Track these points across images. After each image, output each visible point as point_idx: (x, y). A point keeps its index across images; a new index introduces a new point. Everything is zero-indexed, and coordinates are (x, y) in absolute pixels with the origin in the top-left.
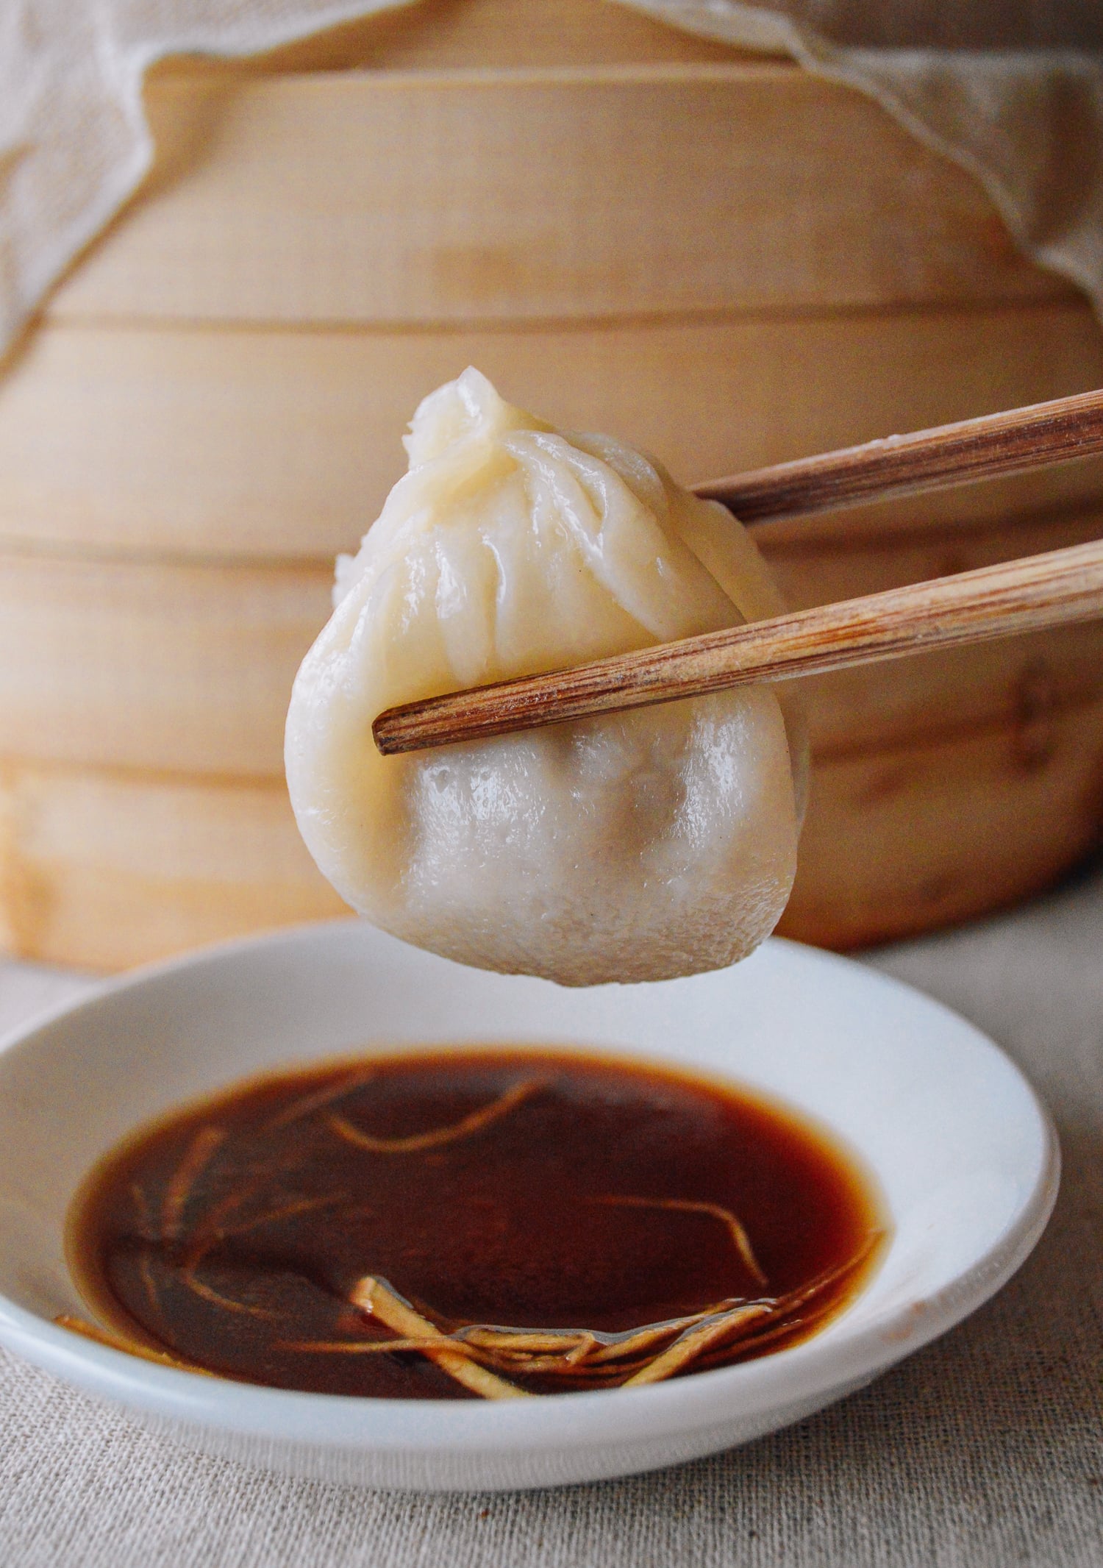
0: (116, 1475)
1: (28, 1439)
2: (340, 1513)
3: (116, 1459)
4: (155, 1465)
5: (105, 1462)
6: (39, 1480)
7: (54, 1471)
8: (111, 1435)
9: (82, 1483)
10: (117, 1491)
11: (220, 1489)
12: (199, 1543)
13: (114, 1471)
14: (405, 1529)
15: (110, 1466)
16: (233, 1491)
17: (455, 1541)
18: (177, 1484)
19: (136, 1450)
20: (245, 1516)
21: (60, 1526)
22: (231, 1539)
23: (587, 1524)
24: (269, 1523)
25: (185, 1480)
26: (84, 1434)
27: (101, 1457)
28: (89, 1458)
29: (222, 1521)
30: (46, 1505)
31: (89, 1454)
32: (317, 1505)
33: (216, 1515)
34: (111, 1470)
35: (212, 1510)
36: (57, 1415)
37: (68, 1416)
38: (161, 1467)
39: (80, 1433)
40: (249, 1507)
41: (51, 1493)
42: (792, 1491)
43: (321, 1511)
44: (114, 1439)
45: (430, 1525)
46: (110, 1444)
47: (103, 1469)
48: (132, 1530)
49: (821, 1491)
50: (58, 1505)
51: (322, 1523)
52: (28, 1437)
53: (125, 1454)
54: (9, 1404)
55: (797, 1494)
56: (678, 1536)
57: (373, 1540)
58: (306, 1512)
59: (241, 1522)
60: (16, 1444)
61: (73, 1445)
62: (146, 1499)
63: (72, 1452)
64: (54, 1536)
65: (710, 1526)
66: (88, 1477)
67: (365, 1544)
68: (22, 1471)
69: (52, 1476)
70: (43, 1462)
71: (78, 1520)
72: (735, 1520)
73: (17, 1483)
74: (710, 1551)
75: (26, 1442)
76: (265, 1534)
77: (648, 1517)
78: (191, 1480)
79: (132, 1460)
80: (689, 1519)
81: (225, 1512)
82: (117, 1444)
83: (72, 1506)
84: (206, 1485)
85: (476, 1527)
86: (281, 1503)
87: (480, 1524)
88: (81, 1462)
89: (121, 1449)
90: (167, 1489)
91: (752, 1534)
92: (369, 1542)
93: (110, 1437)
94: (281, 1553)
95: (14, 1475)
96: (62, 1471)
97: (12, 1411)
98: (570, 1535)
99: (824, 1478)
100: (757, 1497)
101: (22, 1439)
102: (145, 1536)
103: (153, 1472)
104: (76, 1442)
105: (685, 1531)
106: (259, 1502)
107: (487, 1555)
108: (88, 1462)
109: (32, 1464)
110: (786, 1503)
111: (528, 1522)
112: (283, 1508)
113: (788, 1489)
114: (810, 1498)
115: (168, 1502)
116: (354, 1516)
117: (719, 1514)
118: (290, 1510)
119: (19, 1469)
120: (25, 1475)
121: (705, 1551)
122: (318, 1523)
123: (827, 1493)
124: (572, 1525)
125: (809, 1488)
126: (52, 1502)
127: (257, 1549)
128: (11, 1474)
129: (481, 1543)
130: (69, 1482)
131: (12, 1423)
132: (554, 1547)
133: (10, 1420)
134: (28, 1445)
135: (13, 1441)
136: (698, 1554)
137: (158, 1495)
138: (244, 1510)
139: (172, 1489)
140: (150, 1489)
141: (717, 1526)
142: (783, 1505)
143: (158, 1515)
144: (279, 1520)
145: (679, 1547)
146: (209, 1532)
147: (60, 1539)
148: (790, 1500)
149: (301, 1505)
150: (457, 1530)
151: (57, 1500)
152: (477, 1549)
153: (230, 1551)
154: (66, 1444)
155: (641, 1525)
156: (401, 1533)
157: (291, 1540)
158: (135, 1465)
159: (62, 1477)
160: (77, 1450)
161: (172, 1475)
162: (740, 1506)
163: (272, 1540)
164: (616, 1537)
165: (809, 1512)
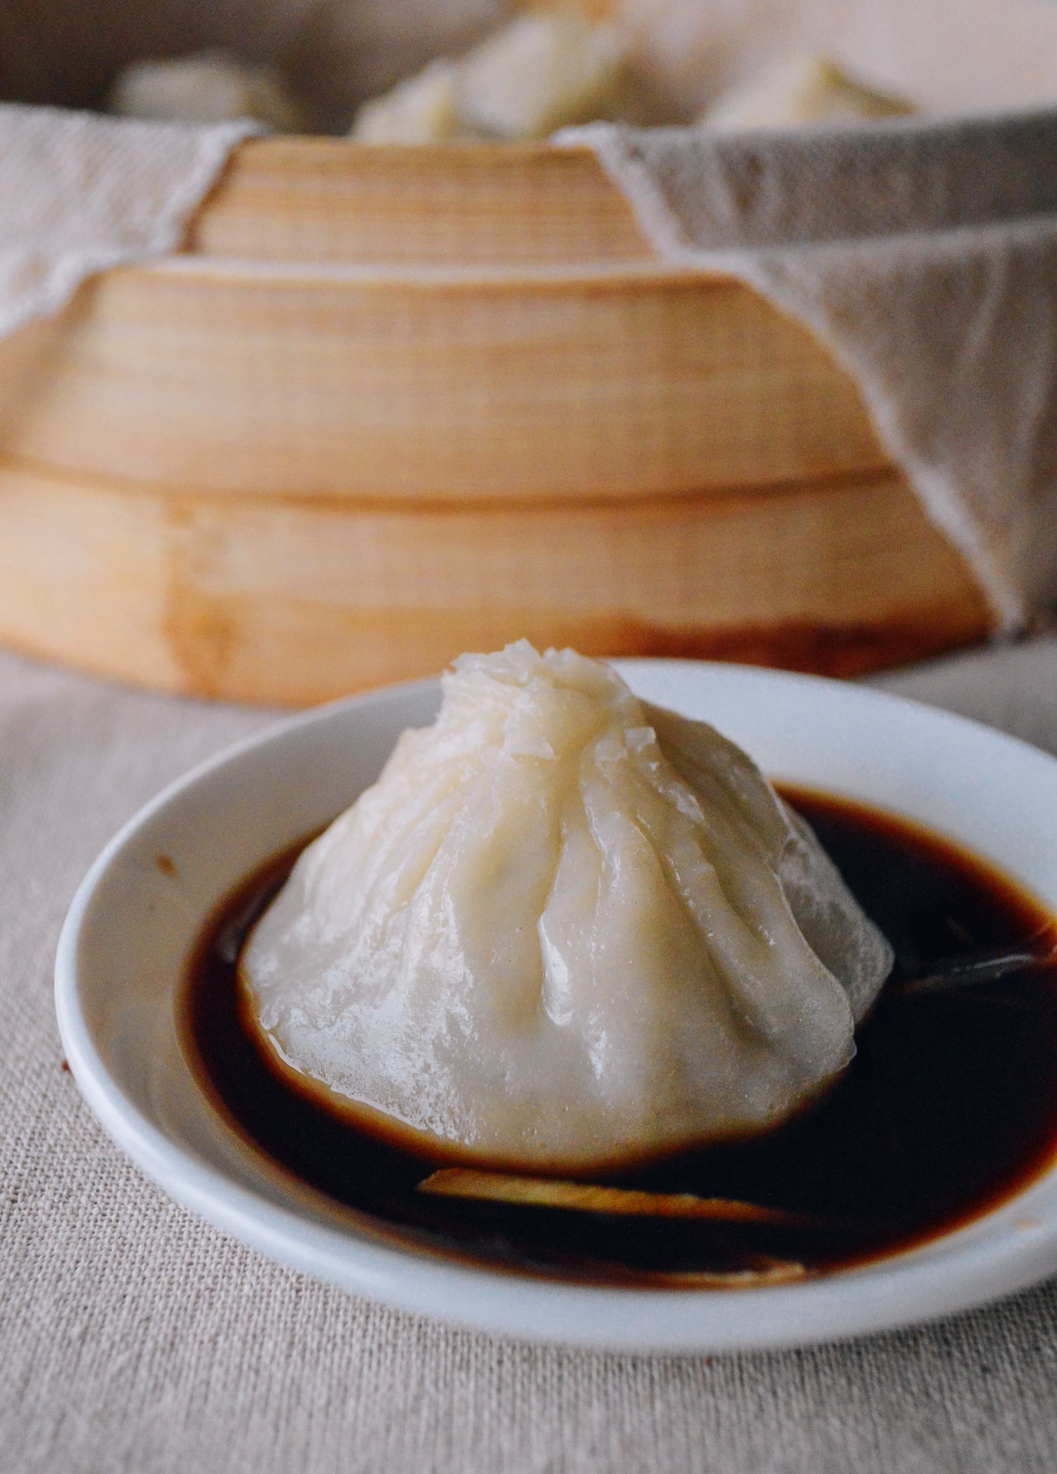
0: (317, 1333)
1: (213, 1293)
2: (560, 1364)
3: (312, 1312)
4: (354, 1318)
5: (301, 1317)
6: (238, 1345)
7: (251, 1331)
8: (300, 1283)
9: (284, 1346)
10: (322, 1354)
11: (429, 1343)
12: (425, 1413)
13: (314, 1328)
14: (631, 1382)
15: (307, 1322)
16: (442, 1344)
17: (687, 1392)
18: (383, 1341)
19: (330, 1300)
20: (463, 1376)
21: (274, 1403)
22: (456, 1404)
23: (816, 1366)
24: (490, 1382)
25: (390, 1334)
26: (271, 1283)
27: (295, 1312)
28: (283, 1313)
29: (441, 1384)
30: (252, 1375)
31: (282, 1308)
32: (533, 1358)
33: (433, 1376)
34: (310, 1327)
35: (427, 1370)
36: (236, 1261)
37: (249, 1261)
38: (362, 1319)
39: (266, 1281)
40: (464, 1364)
41: (254, 1360)
42: (1012, 1315)
43: (540, 1365)
44: (303, 1286)
45: (656, 1375)
46: (300, 1294)
47: (301, 1326)
48: (351, 1403)
49: (1041, 1315)
50: (265, 1374)
51: (545, 1379)
52: (212, 1290)
53: (320, 1306)
54: (182, 1249)
55: (1017, 1319)
56: (910, 1376)
57: (602, 1396)
58: (526, 1366)
59: (462, 1384)
60: (201, 1300)
61: (261, 1298)
62: (356, 1361)
63: (263, 1306)
64: (271, 1415)
65: (939, 1363)
66: (288, 1338)
67: (595, 1402)
68: (217, 1335)
69: (250, 1338)
70: (236, 1321)
71: (290, 1391)
72: (962, 1352)
73: (214, 1350)
74: (947, 1393)
75: (211, 1297)
76: (490, 1397)
77: (875, 1354)
78: (396, 1332)
79: (328, 1312)
80: (917, 1354)
81: (442, 1372)
82: (308, 1292)
83: (279, 1375)
84: (414, 1339)
85: (704, 1376)
86: (496, 1356)
87: (707, 1370)
88: (275, 1318)
89: (314, 1299)
90: (375, 1347)
91: (985, 1370)
92: (599, 1399)
93: (298, 1286)
94: (513, 1418)
95: (210, 1341)
96: (258, 1331)
97: (187, 1259)
98: (802, 1379)
99: (1041, 1299)
100: (978, 1324)
101: (207, 1293)
102: (367, 1410)
103: (355, 1327)
104: (265, 1293)
105: (916, 1369)
106: (472, 1357)
107: (724, 1407)
108: (283, 1318)
109: (225, 1324)
110: (1009, 1330)
111: (755, 1367)
112: (500, 1362)
113: (1007, 1314)
114: (1031, 1323)
115: (379, 1363)
116: (576, 1368)
117: (945, 1348)
118: (507, 1364)
119: (213, 1331)
120: (221, 1339)
121: (941, 1392)
122: (540, 1380)
123: (1048, 1317)
124: (801, 1368)
125: (1027, 1311)
126: (257, 1372)
127: (486, 1415)
128: (206, 1338)
129: (713, 1392)
130: (269, 1345)
131: (191, 1273)
132: (789, 1395)
133: (188, 1270)
134: (215, 1299)
135: (198, 1297)
136: (937, 1397)
137: (366, 1355)
138: (460, 1368)
139: (380, 1346)
140: (357, 1348)
141: (947, 1362)
142: (1007, 1334)
143: (373, 1380)
144: (500, 1377)
145: (915, 1389)
146: (431, 1399)
147: (278, 1417)
148: (1013, 1327)
149: (518, 1359)
150: (686, 1380)
151: (262, 1368)
152: (711, 1400)
153: (458, 1421)
154: (255, 1296)
155: (870, 1365)
156: (629, 1388)
157: (519, 1402)
158: (333, 1319)
159: (259, 1339)
160: (268, 1304)
161: (375, 1329)
162: (963, 1336)
163: (499, 1405)
164: (849, 1382)
165: (1036, 1341)
